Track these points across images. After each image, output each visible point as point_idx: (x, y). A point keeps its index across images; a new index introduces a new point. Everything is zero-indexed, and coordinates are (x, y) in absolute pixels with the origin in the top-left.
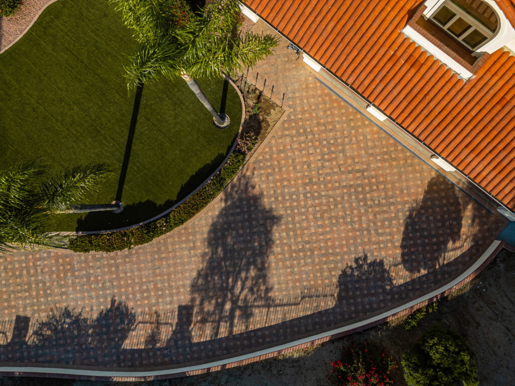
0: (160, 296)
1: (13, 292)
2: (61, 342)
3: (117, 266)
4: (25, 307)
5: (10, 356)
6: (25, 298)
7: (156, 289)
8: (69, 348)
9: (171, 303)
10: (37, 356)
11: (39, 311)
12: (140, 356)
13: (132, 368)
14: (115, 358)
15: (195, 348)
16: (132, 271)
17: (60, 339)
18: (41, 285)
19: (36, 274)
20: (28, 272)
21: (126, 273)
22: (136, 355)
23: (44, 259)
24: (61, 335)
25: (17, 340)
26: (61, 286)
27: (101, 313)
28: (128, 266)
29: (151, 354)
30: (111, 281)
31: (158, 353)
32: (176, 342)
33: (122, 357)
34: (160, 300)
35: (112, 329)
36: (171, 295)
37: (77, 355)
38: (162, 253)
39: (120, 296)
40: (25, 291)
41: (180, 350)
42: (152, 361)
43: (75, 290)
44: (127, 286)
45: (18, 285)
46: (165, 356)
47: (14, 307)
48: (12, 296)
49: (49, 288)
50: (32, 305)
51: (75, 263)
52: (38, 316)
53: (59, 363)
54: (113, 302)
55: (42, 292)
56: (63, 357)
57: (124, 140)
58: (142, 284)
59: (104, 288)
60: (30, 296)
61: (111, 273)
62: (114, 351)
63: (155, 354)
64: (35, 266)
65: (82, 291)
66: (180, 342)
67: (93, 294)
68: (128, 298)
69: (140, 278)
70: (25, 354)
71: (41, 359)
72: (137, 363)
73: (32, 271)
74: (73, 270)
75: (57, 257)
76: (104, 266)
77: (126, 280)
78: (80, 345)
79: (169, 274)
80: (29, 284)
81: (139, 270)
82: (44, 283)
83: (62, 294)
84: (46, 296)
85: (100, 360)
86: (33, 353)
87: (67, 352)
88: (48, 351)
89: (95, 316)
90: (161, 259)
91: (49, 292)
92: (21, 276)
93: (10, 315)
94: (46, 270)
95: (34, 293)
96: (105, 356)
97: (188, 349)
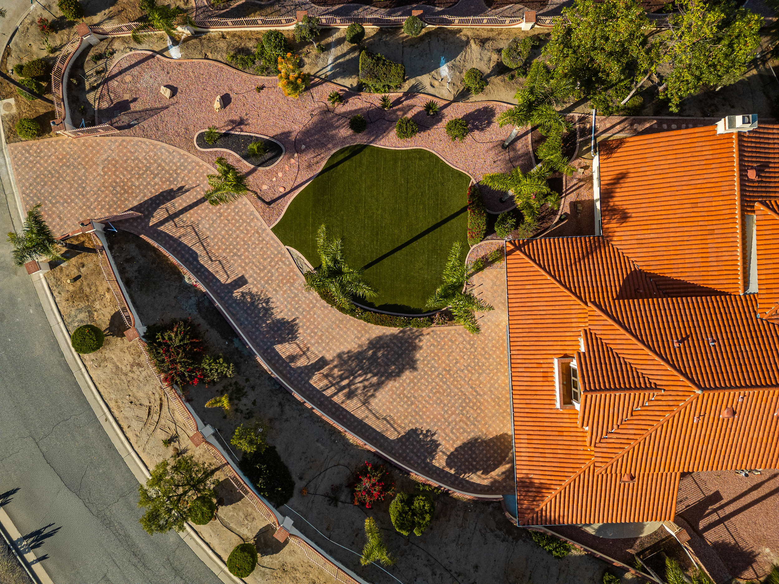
0: (318, 343)
1: (253, 263)
2: (249, 312)
3: (314, 306)
4: (251, 276)
5: (219, 291)
6: (256, 273)
7: (320, 338)
8: (249, 319)
9: (320, 352)
10: (230, 305)
11: (255, 285)
12: (278, 360)
13: (268, 362)
14: (265, 347)
15: (307, 385)
16: (318, 317)
17: (250, 310)
18: (270, 275)
19: (273, 267)
20: (270, 262)
21: (315, 314)
22: (277, 358)
23: (285, 264)
24: (253, 308)
25: (230, 287)
26: (278, 286)
27: (283, 319)
28: (319, 312)
29: (284, 365)
30: (304, 310)
31: (288, 368)
32: (302, 372)
33: (269, 351)
34: (316, 345)
35: (279, 332)
36: (324, 348)
37: (250, 326)
38: (342, 324)
39: (301, 322)
40: (260, 269)
41: (300, 379)
42: (281, 369)
43: (283, 295)
44: (309, 320)
45: (259, 262)
46: (290, 373)
47: (246, 270)
48: (251, 264)
49: (272, 281)
50: (255, 279)
51: (297, 282)
52: (252, 287)
53: (237, 320)
54: (294, 320)
55: (266, 278)
56: (242, 319)
57: (385, 252)
58: (317, 328)
59: (297, 309)
60: (259, 274)
61: (308, 306)
62: (269, 344)
63: (286, 367)
64: (277, 263)
65: (285, 299)
66: (303, 375)
67: (289, 306)
68: (302, 327)
69: (319, 324)
70: (226, 298)
71: (231, 309)
72: (273, 362)
73: (273, 263)
74: (292, 285)
75: (292, 270)
76: (309, 299)
77: (311, 317)
78: (256, 323)
79: (334, 337)
80: (265, 268)
81: (323, 320)
82: (272, 276)
83: (275, 290)
84: (267, 282)
85: (257, 340)
86: (230, 302)
87: (247, 319)
88: (238, 309)
89: (278, 317)
90: (338, 326)
91: (270, 282)
92: (265, 259)
93: (240, 272)
94: (280, 270)
95: (262, 275)
96: (263, 341)
97: (303, 382)
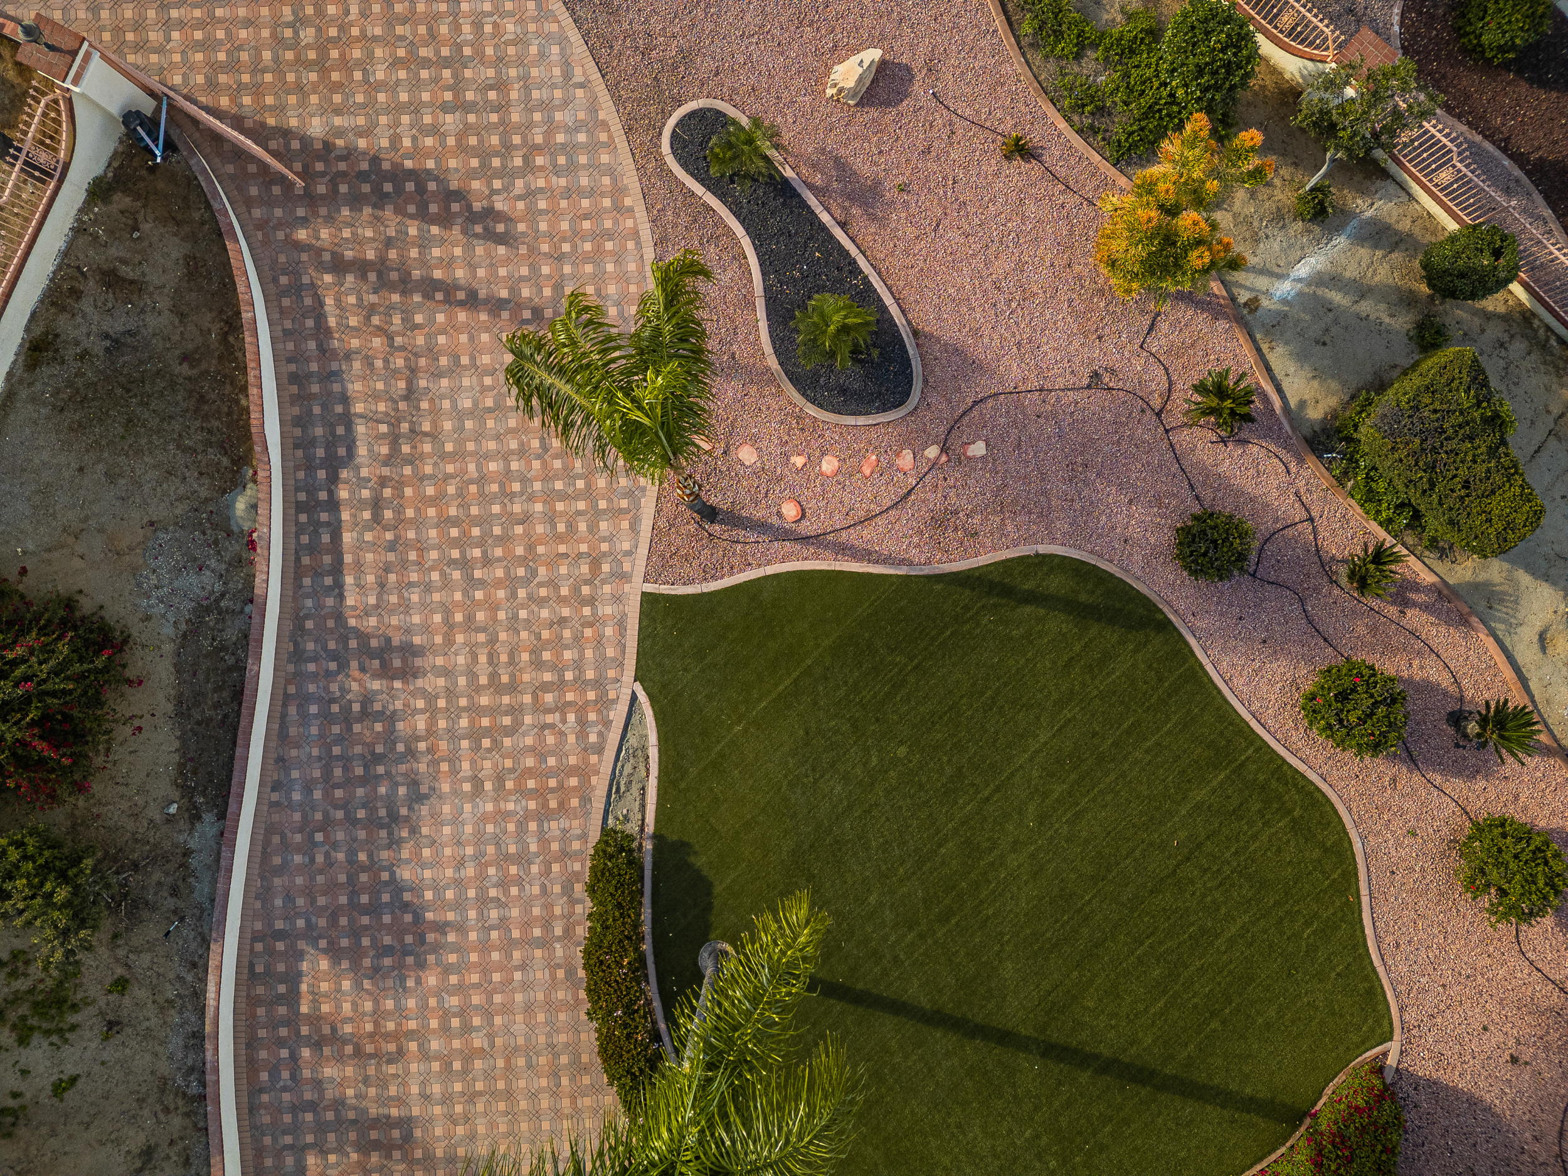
0: (447, 1066)
1: (493, 641)
2: (338, 772)
3: (544, 943)
4: (447, 672)
5: (309, 624)
6: (472, 676)
7: (468, 1056)
8: (318, 794)
9: (426, 1097)
10: (304, 699)
11: (432, 711)
12: (279, 999)
13: (247, 975)
14: (279, 925)
15: (290, 1161)
16: (526, 986)
17: (346, 769)
18: (507, 721)
19: (538, 707)
20: (545, 687)
21: (523, 967)
22: (282, 989)
23: (582, 735)
24: (359, 771)
25: (353, 644)
26: (500, 780)
27: (417, 890)
28: (541, 975)
29: (283, 1032)
30: (503, 924)
31: (284, 1053)
32: (312, 1106)
33: (280, 946)
34: (436, 1066)
35: (365, 920)
36: (447, 1099)
37: (297, 816)
38: (573, 1079)
39: (457, 949)
40: (494, 676)
41: (287, 1118)
42: (262, 1033)
43: (484, 818)
44: (486, 970)
45: (511, 655)
46: (274, 1073)
47: (449, 641)
48: (481, 637)
49: (497, 745)
50: (451, 693)
51: (564, 823)
52: (418, 707)
53: (276, 760)
54: (441, 928)
55: (485, 722)
56: (295, 774)
57: (915, 992)
58: (488, 1014)
59: (483, 901)
60: (478, 689)
61: (527, 925)
62: (301, 923)
63: (281, 1043)
64: (562, 708)
65: (479, 839)
66: (309, 1117)
67: (470, 871)
68: (447, 970)
69: (507, 1009)
70: (311, 667)
71: (292, 710)
72: (260, 990)
73: (549, 698)
74: (543, 815)
75: (584, 772)
76: (548, 907)
77: (501, 968)
78: (326, 825)
79: (509, 1095)
80: (513, 688)
81: (529, 1009)
82: (511, 731)
83: (477, 783)
84: (475, 735)
85: (277, 881)
86: (312, 688)
87: (308, 789)
88: (314, 730)
89: (405, 874)
90: (555, 1075)
91: (486, 743)
92: (538, 664)
93: (426, 628)
94: (551, 740)
95: (484, 701)
96: (289, 898)
97: (288, 1140)
